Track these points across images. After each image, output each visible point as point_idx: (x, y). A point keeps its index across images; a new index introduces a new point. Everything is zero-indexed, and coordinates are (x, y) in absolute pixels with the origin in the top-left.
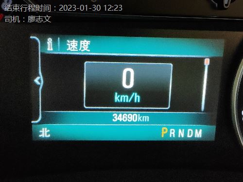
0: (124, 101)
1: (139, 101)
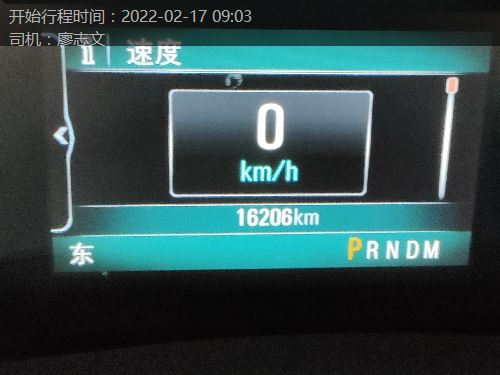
0: (262, 180)
1: (295, 178)
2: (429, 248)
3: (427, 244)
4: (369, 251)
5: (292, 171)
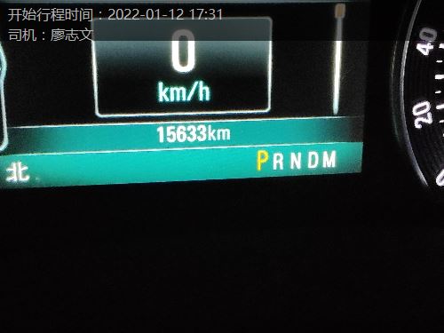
0: (178, 99)
1: (208, 98)
2: (327, 158)
3: (325, 153)
4: (275, 162)
5: (204, 92)
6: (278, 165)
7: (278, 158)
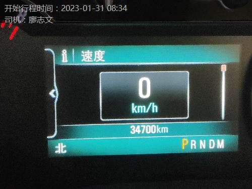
0: (142, 112)
1: (157, 111)
2: (219, 143)
3: (218, 141)
4: (192, 145)
5: (155, 108)
6: (193, 146)
7: (193, 143)
